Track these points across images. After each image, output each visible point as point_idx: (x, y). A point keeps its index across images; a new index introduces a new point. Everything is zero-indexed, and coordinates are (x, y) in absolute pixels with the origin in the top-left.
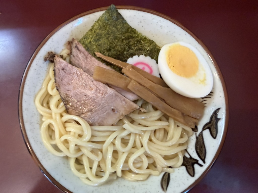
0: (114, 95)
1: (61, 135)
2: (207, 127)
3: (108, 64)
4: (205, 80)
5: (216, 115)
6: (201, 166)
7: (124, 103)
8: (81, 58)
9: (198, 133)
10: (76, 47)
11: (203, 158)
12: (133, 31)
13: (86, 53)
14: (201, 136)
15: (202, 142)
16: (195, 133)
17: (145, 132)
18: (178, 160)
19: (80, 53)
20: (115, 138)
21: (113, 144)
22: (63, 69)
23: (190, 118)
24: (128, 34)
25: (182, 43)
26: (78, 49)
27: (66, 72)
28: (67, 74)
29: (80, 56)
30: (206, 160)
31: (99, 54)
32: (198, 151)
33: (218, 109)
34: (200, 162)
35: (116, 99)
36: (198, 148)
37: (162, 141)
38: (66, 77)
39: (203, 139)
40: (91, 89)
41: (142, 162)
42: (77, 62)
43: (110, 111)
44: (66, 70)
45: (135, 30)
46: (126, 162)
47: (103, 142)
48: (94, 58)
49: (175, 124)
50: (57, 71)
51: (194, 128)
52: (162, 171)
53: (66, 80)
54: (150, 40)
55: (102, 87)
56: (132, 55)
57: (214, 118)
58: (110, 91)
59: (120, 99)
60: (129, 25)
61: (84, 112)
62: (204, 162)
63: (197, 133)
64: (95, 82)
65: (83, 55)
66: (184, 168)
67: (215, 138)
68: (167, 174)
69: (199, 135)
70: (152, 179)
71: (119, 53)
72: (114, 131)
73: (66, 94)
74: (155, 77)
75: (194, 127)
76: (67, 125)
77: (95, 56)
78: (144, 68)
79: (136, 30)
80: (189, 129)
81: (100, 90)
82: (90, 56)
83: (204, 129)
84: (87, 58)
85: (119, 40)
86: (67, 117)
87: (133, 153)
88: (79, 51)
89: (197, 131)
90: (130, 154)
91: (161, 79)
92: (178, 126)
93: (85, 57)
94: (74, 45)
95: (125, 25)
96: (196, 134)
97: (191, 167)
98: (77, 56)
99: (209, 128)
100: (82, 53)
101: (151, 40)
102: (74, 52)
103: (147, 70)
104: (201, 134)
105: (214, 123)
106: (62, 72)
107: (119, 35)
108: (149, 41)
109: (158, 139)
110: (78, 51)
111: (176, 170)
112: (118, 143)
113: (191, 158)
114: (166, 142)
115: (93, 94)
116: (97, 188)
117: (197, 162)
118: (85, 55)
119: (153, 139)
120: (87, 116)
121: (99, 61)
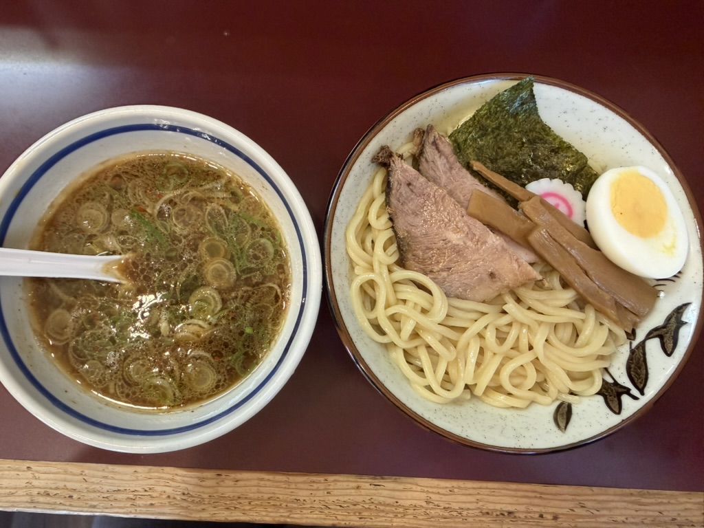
0: (499, 248)
1: (387, 306)
2: (655, 333)
3: (491, 186)
4: (674, 247)
5: (679, 315)
6: (635, 398)
7: (516, 266)
8: (441, 167)
9: (635, 343)
10: (434, 143)
11: (641, 386)
12: (545, 130)
13: (453, 158)
14: (641, 348)
15: (642, 359)
16: (629, 341)
17: (540, 323)
18: (593, 383)
19: (440, 157)
20: (486, 327)
21: (480, 336)
22: (409, 184)
23: (628, 313)
24: (535, 134)
25: (642, 170)
26: (437, 148)
27: (415, 191)
28: (416, 195)
29: (440, 163)
30: (646, 391)
31: (477, 166)
32: (632, 373)
33: (686, 305)
34: (635, 392)
35: (502, 256)
36: (632, 369)
37: (568, 345)
38: (412, 199)
39: (644, 354)
40: (457, 230)
41: (525, 377)
42: (431, 172)
43: (486, 276)
44: (415, 186)
45: (550, 128)
46: (498, 372)
47: (464, 329)
48: (465, 172)
49: (597, 318)
50: (395, 185)
51: (630, 331)
52: (557, 399)
53: (411, 206)
54: (577, 152)
55: (479, 228)
56: (536, 177)
57: (673, 320)
58: (494, 240)
59: (510, 257)
60: (539, 117)
61: (435, 271)
62: (642, 393)
63: (633, 342)
64: (466, 218)
65: (445, 161)
66: (601, 399)
67: (669, 354)
68: (566, 405)
69: (638, 347)
70: (536, 409)
71: (511, 170)
72: (486, 314)
73: (408, 232)
74: (576, 226)
75: (631, 329)
76: (401, 288)
77: (468, 167)
78: (558, 205)
79: (552, 129)
80: (621, 333)
81: (475, 235)
82: (458, 165)
83: (650, 336)
84: (451, 168)
85: (515, 144)
86: (400, 274)
87: (511, 359)
88: (439, 151)
89: (634, 340)
90: (507, 358)
91: (585, 230)
92: (601, 324)
93: (447, 166)
94: (431, 139)
95: (532, 117)
96: (631, 344)
97: (616, 399)
98: (433, 162)
99: (661, 337)
100: (443, 157)
101: (580, 151)
102: (429, 154)
103: (563, 209)
104: (642, 345)
105: (673, 328)
106: (404, 190)
107: (516, 132)
108: (574, 154)
109: (561, 341)
110: (437, 152)
111: (585, 401)
112: (490, 336)
113: (616, 383)
114: (574, 347)
115: (458, 239)
116: (440, 407)
117: (627, 391)
118: (448, 162)
119: (553, 339)
120: (439, 277)
121: (473, 178)
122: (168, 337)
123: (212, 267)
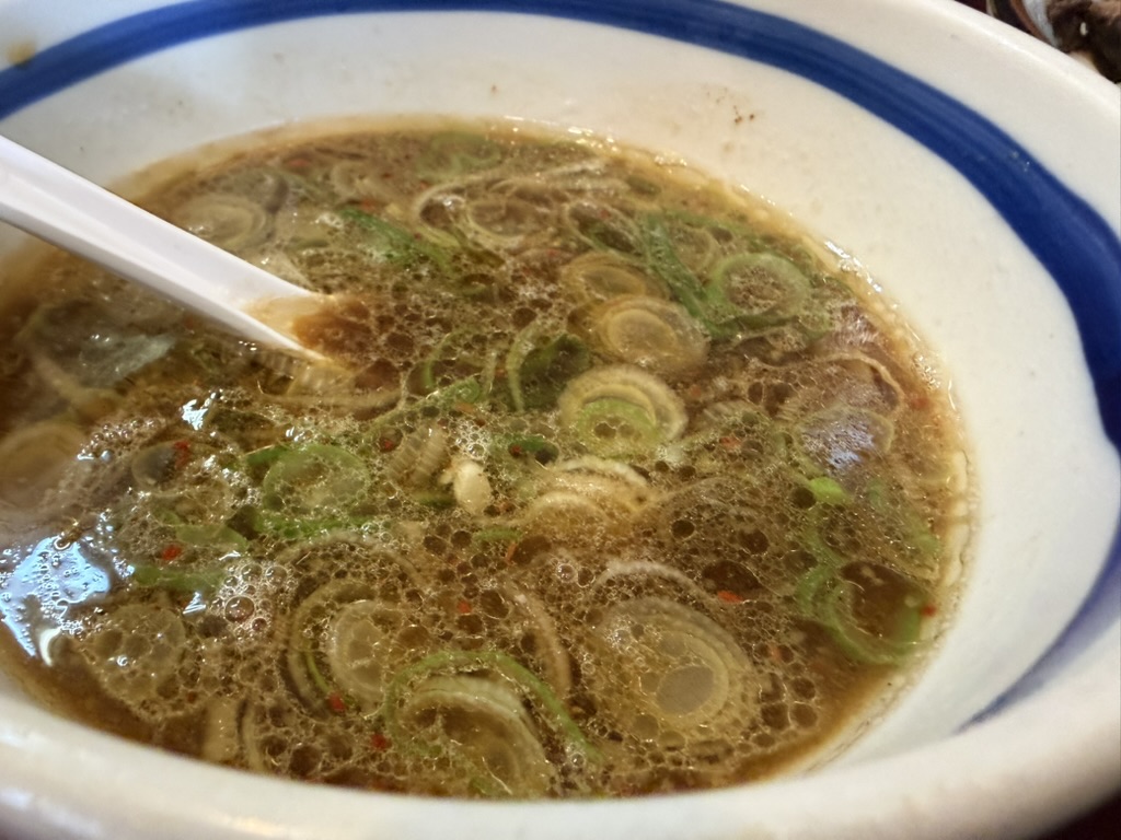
122: (491, 511)
123: (618, 317)
